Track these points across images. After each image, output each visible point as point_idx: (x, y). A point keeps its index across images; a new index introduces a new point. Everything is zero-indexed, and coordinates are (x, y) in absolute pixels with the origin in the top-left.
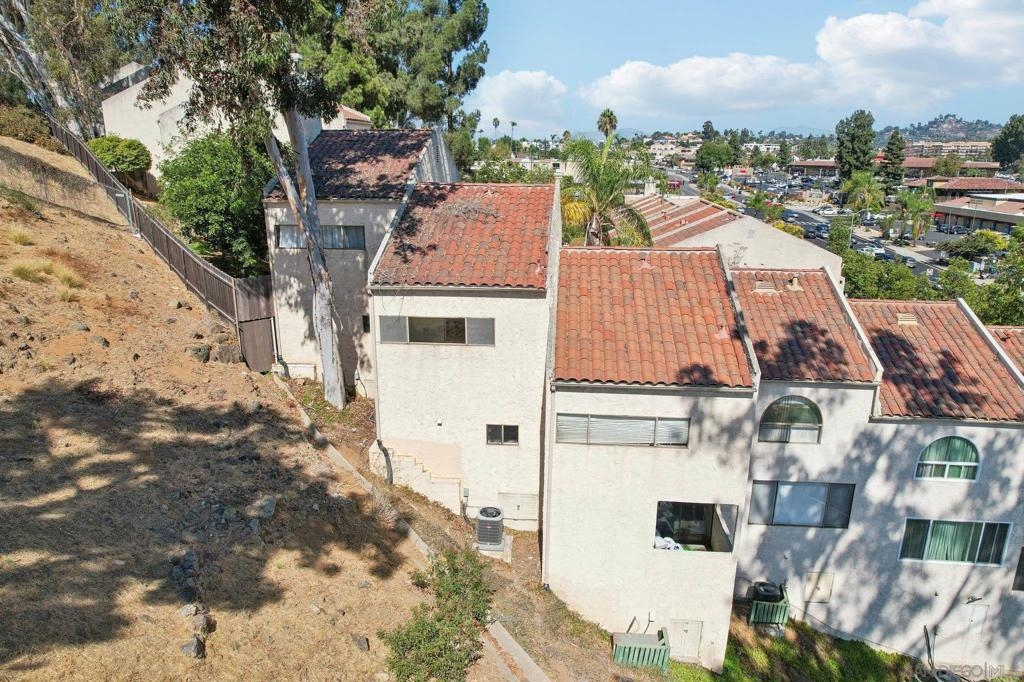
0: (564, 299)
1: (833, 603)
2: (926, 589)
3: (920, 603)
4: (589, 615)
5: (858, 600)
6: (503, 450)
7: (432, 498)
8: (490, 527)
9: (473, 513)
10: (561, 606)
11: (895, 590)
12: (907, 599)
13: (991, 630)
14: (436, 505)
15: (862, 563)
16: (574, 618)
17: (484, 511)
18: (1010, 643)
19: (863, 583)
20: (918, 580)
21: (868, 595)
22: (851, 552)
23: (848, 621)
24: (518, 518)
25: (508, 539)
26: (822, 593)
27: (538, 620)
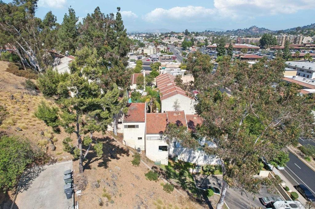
0: (147, 122)
1: (183, 158)
2: (195, 155)
3: (194, 157)
4: (151, 160)
5: (186, 158)
6: (140, 140)
7: (131, 147)
8: (139, 150)
9: (137, 148)
10: (148, 159)
11: (191, 156)
12: (193, 157)
13: (203, 160)
14: (132, 148)
15: (187, 153)
16: (150, 160)
17: (138, 148)
18: (206, 161)
19: (187, 155)
20: (194, 155)
21: (188, 157)
22: (185, 152)
23: (186, 160)
24: (142, 149)
25: (141, 151)
26: (182, 157)
27: (146, 160)
